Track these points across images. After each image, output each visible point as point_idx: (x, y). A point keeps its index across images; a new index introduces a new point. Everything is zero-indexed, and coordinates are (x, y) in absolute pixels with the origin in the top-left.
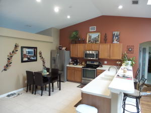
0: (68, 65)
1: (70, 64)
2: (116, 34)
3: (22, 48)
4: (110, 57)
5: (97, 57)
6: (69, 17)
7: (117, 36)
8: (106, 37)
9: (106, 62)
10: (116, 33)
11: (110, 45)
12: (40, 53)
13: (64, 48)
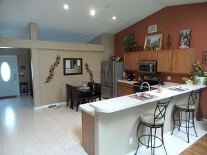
0: (120, 81)
1: (122, 78)
2: (184, 35)
3: (65, 60)
4: (172, 70)
5: (153, 71)
6: (114, 18)
7: (186, 37)
8: (169, 39)
9: (169, 78)
10: (185, 32)
11: (173, 52)
12: (87, 65)
13: (118, 59)
